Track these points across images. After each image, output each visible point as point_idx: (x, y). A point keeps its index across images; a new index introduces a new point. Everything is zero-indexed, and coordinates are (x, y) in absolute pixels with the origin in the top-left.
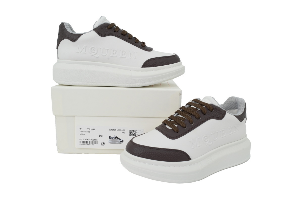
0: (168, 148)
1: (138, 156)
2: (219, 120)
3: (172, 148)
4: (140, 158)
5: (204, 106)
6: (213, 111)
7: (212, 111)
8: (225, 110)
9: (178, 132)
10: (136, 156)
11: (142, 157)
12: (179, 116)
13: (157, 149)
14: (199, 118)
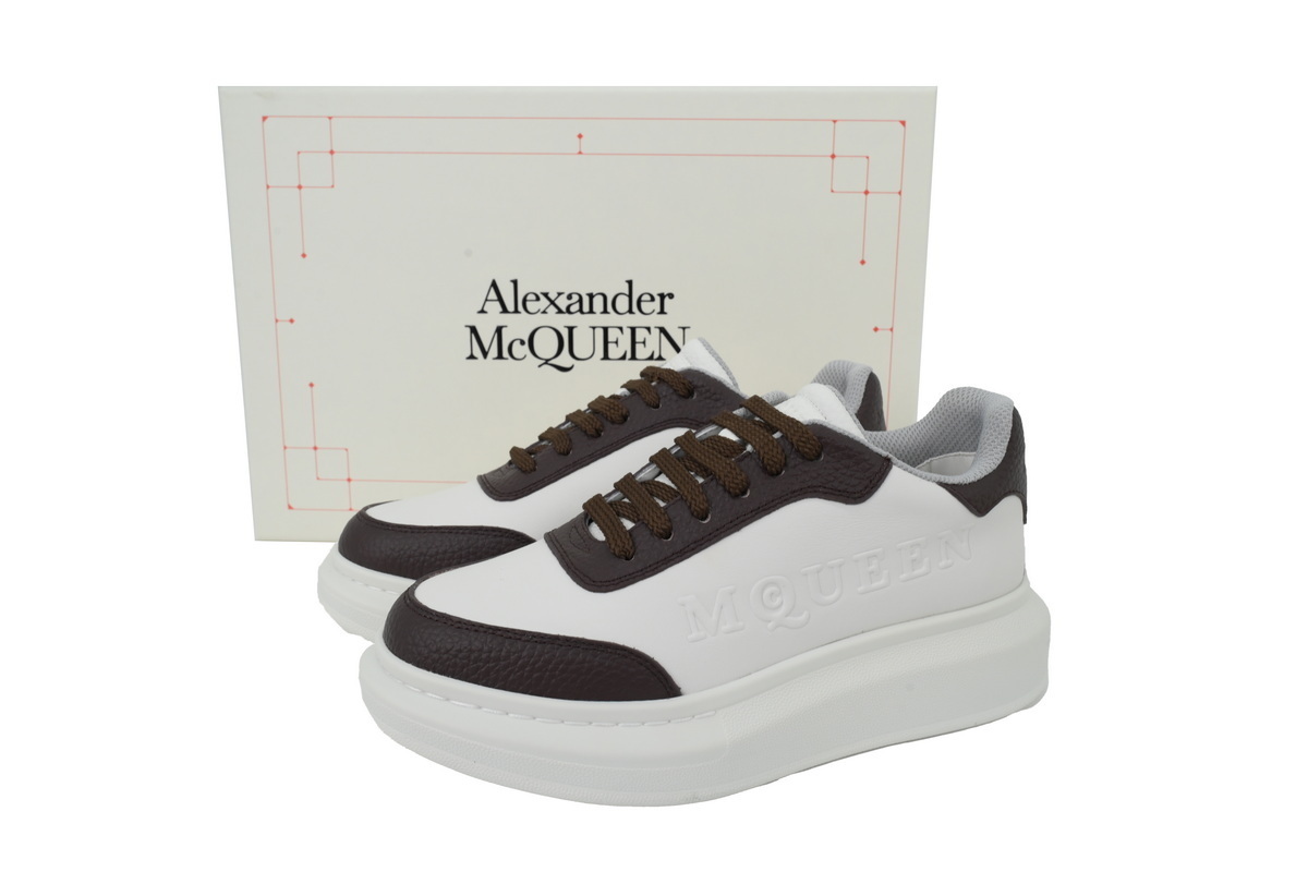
0: (562, 634)
1: (419, 664)
2: (847, 502)
3: (580, 636)
4: (425, 672)
5: (777, 435)
6: (819, 456)
7: (812, 460)
8: (884, 453)
9: (627, 559)
10: (408, 661)
11: (434, 672)
12: (663, 479)
13: (510, 634)
14: (745, 493)
